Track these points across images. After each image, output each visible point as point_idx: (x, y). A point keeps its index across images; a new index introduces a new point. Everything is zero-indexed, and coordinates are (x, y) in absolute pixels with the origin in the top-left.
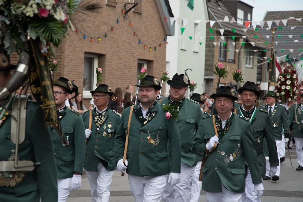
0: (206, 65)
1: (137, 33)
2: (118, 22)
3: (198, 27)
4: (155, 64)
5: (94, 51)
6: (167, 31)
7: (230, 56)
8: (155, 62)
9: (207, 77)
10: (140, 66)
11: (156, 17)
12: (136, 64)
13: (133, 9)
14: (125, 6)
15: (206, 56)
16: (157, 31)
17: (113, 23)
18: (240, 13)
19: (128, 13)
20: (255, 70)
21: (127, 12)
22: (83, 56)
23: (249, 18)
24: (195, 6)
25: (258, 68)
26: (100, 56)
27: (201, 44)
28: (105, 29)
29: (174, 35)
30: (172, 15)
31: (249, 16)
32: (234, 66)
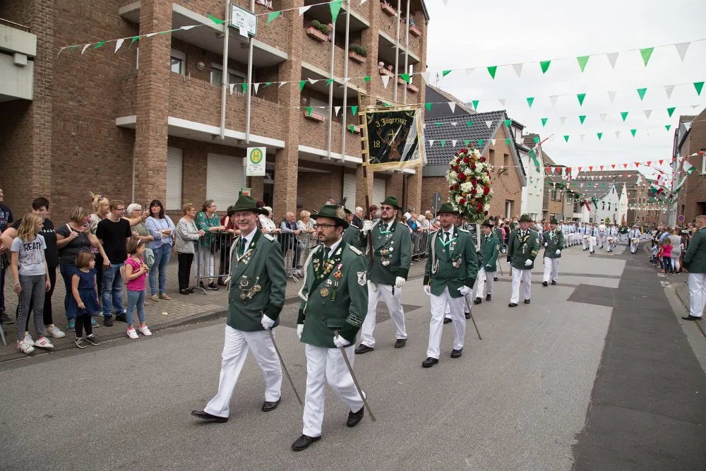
1: (506, 186)
2: (495, 179)
3: (539, 181)
4: (515, 203)
6: (522, 184)
7: (558, 197)
8: (515, 202)
9: (544, 210)
10: (507, 204)
11: (516, 176)
12: (504, 203)
13: (504, 172)
14: (499, 170)
16: (516, 184)
18: (564, 173)
20: (573, 206)
21: (500, 174)
27: (541, 190)
29: (526, 186)
30: (525, 174)
31: (569, 174)
32: (561, 203)
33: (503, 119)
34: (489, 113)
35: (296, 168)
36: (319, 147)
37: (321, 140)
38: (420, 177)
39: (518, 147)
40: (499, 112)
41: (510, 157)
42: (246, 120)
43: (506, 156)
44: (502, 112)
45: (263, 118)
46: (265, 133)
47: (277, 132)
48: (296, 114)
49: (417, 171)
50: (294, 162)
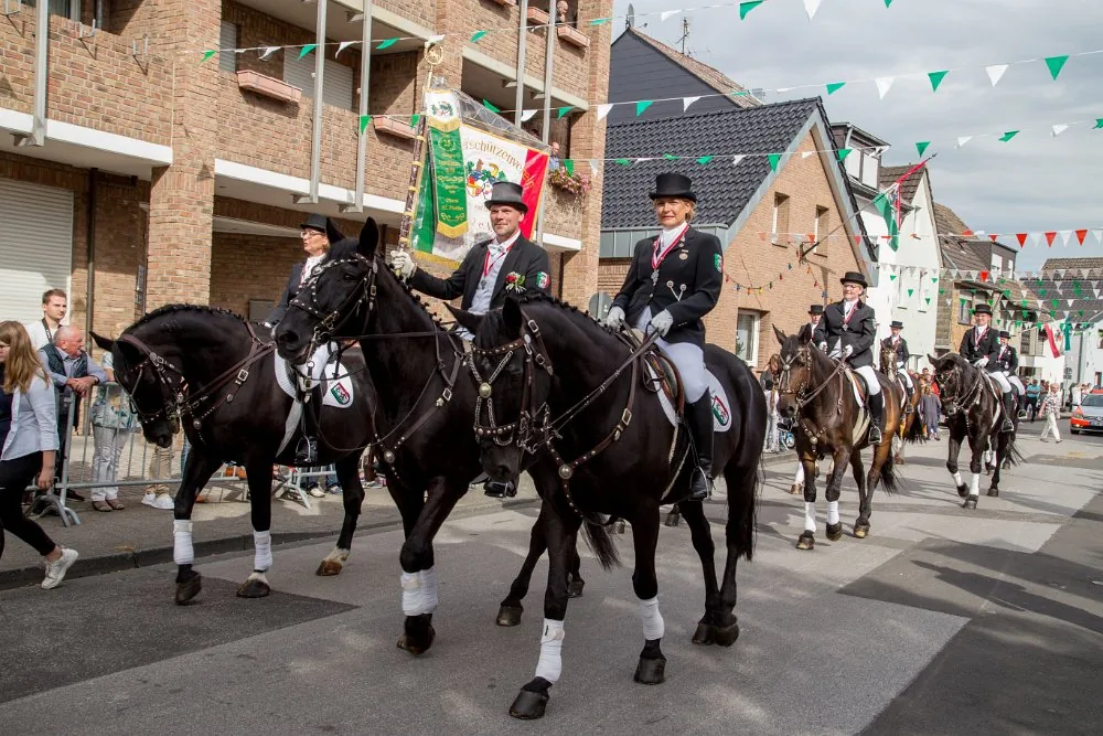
0: (938, 329)
1: (820, 283)
2: (790, 267)
3: (927, 277)
5: (752, 307)
9: (939, 347)
11: (851, 261)
13: (815, 250)
14: (801, 246)
15: (938, 318)
17: (783, 269)
18: (996, 260)
19: (806, 256)
21: (804, 254)
22: (735, 313)
23: (1011, 266)
24: (899, 245)
25: (1023, 335)
26: (763, 313)
27: (928, 300)
28: (770, 276)
29: (877, 286)
30: (874, 259)
31: (1011, 262)
33: (815, 116)
34: (780, 106)
35: (209, 218)
36: (286, 169)
37: (291, 151)
38: (594, 259)
39: (855, 191)
40: (803, 102)
41: (833, 214)
42: (34, 80)
43: (821, 211)
44: (811, 101)
45: (97, 80)
46: (107, 120)
47: (146, 121)
48: (205, 78)
49: (584, 244)
50: (200, 203)
